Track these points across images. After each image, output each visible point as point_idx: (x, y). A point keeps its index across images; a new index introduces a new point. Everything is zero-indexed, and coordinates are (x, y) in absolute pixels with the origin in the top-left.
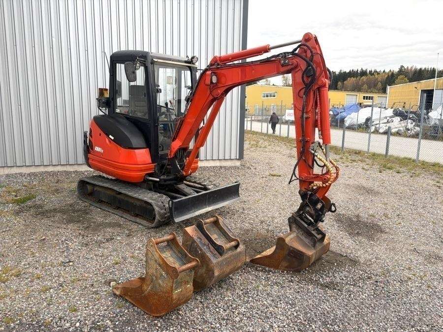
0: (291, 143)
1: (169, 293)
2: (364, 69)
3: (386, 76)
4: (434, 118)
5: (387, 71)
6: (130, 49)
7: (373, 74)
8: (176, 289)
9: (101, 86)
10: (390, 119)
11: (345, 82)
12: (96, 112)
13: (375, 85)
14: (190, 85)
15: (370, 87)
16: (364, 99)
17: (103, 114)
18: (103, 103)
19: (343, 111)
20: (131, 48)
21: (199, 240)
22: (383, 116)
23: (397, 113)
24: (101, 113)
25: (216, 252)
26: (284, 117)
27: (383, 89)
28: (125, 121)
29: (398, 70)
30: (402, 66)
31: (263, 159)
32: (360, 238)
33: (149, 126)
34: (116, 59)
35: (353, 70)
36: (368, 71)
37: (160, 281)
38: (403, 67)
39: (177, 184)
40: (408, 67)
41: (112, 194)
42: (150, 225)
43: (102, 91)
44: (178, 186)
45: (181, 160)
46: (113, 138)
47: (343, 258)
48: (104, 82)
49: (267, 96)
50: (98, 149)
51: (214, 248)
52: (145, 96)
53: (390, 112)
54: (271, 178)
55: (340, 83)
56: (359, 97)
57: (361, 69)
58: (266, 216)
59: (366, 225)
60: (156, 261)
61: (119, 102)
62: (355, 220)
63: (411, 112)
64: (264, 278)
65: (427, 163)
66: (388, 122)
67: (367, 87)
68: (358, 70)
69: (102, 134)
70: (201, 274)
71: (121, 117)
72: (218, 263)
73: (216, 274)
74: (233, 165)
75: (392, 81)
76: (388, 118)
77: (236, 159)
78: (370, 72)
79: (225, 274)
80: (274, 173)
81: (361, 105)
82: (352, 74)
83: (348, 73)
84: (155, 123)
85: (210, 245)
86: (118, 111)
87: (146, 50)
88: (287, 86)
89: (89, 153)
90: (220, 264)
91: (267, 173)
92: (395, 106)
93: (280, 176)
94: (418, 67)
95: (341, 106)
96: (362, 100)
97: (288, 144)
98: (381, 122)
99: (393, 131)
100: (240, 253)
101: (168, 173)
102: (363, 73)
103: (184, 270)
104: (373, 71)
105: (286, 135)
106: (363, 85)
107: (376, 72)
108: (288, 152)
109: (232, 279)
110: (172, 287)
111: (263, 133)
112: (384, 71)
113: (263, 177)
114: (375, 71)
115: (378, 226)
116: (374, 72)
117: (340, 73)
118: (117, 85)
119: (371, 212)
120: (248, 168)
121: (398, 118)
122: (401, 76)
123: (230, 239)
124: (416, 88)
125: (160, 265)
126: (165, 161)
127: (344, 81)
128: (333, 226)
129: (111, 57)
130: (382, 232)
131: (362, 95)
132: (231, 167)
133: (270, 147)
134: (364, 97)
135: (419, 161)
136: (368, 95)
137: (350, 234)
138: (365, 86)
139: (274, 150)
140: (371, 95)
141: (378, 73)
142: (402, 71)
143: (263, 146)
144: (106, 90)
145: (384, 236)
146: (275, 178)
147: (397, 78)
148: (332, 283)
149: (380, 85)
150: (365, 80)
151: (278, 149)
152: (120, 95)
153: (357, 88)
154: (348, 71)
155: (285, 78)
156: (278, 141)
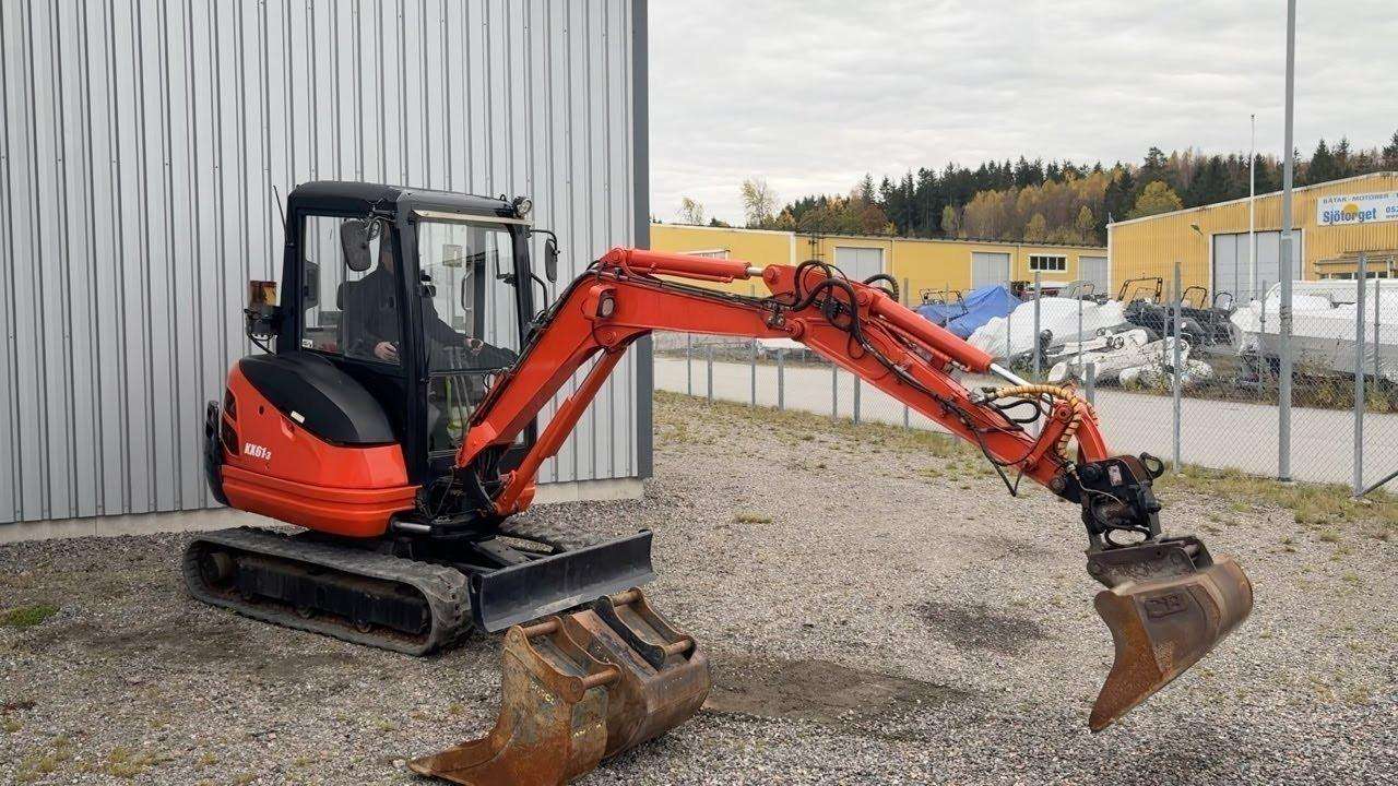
0: (791, 425)
1: (560, 738)
2: (1031, 161)
3: (1105, 185)
4: (1245, 329)
5: (1108, 166)
6: (344, 179)
7: (1062, 176)
8: (577, 728)
9: (258, 275)
10: (1115, 337)
11: (968, 207)
12: (242, 346)
13: (1071, 218)
14: (512, 272)
15: (1052, 224)
16: (1034, 266)
17: (265, 353)
18: (265, 321)
19: (959, 311)
20: (349, 177)
21: (605, 639)
22: (1089, 325)
23: (1139, 316)
24: (257, 351)
25: (645, 664)
27: (1097, 229)
28: (332, 372)
29: (1143, 163)
30: (1155, 151)
31: (708, 478)
32: (983, 651)
33: (402, 386)
34: (304, 204)
35: (992, 165)
36: (1044, 167)
37: (539, 718)
38: (1159, 152)
39: (478, 540)
40: (1175, 154)
41: (298, 573)
42: (418, 648)
43: (258, 290)
44: (483, 544)
45: (490, 475)
46: (301, 419)
47: (938, 690)
48: (270, 265)
50: (252, 450)
51: (640, 654)
52: (392, 306)
53: (1113, 313)
54: (742, 527)
55: (949, 212)
56: (1014, 262)
57: (1018, 160)
58: (742, 618)
59: (999, 624)
60: (527, 673)
61: (311, 318)
62: (974, 615)
63: (1186, 312)
64: (752, 732)
65: (1205, 470)
66: (1110, 347)
67: (1043, 222)
68: (1008, 164)
69: (268, 406)
70: (616, 716)
71: (317, 360)
72: (652, 685)
73: (651, 709)
74: (621, 497)
75: (1125, 200)
76: (1109, 333)
77: (631, 478)
78: (1052, 170)
79: (668, 713)
80: (751, 514)
81: (1019, 291)
82: (991, 178)
83: (978, 174)
84: (418, 375)
85: (630, 650)
86: (308, 343)
87: (393, 181)
88: (761, 227)
89: (225, 462)
90: (657, 689)
91: (729, 517)
92: (1132, 287)
93: (767, 522)
94: (1209, 153)
95: (953, 298)
96: (1027, 273)
97: (782, 430)
98: (1088, 346)
99: (1126, 375)
100: (697, 668)
101: (453, 508)
102: (1029, 175)
103: (592, 686)
104: (1061, 167)
105: (776, 402)
106: (1029, 217)
107: (1072, 169)
108: (785, 453)
109: (679, 740)
110: (567, 723)
112: (1098, 168)
113: (719, 527)
114: (1069, 168)
115: (1030, 624)
116: (1066, 169)
117: (950, 176)
118: (306, 274)
119: (1017, 597)
120: (668, 503)
121: (1141, 334)
122: (1155, 186)
123: (671, 637)
124: (1196, 228)
125: (537, 680)
126: (445, 478)
127: (963, 203)
128: (917, 630)
129: (290, 199)
130: (1038, 637)
131: (1028, 253)
132: (615, 504)
133: (726, 440)
134: (1034, 260)
135: (1183, 466)
136: (1048, 253)
137: (958, 645)
138: (1038, 221)
139: (738, 449)
140: (1057, 254)
141: (1079, 175)
142: (1155, 168)
143: (702, 438)
144: (272, 285)
145: (1042, 644)
146: (753, 527)
147: (1142, 191)
148: (911, 732)
149: (1086, 215)
150: (1034, 199)
151: (751, 445)
152: (315, 300)
153: (1009, 230)
154: (974, 169)
155: (754, 196)
156: (748, 420)
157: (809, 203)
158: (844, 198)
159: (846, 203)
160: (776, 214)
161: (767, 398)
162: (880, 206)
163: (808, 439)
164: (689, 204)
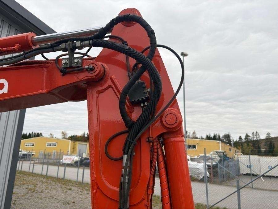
0: (66, 185)
26: (61, 161)
49: (50, 145)
88: (65, 139)
97: (64, 186)
105: (63, 177)
111: (43, 176)
133: (47, 191)
143: (40, 190)
155: (64, 134)
156: (55, 183)
157: (74, 136)
158: (80, 136)
159: (80, 137)
160: (67, 137)
161: (61, 175)
162: (86, 137)
163: (70, 189)
164: (51, 134)
